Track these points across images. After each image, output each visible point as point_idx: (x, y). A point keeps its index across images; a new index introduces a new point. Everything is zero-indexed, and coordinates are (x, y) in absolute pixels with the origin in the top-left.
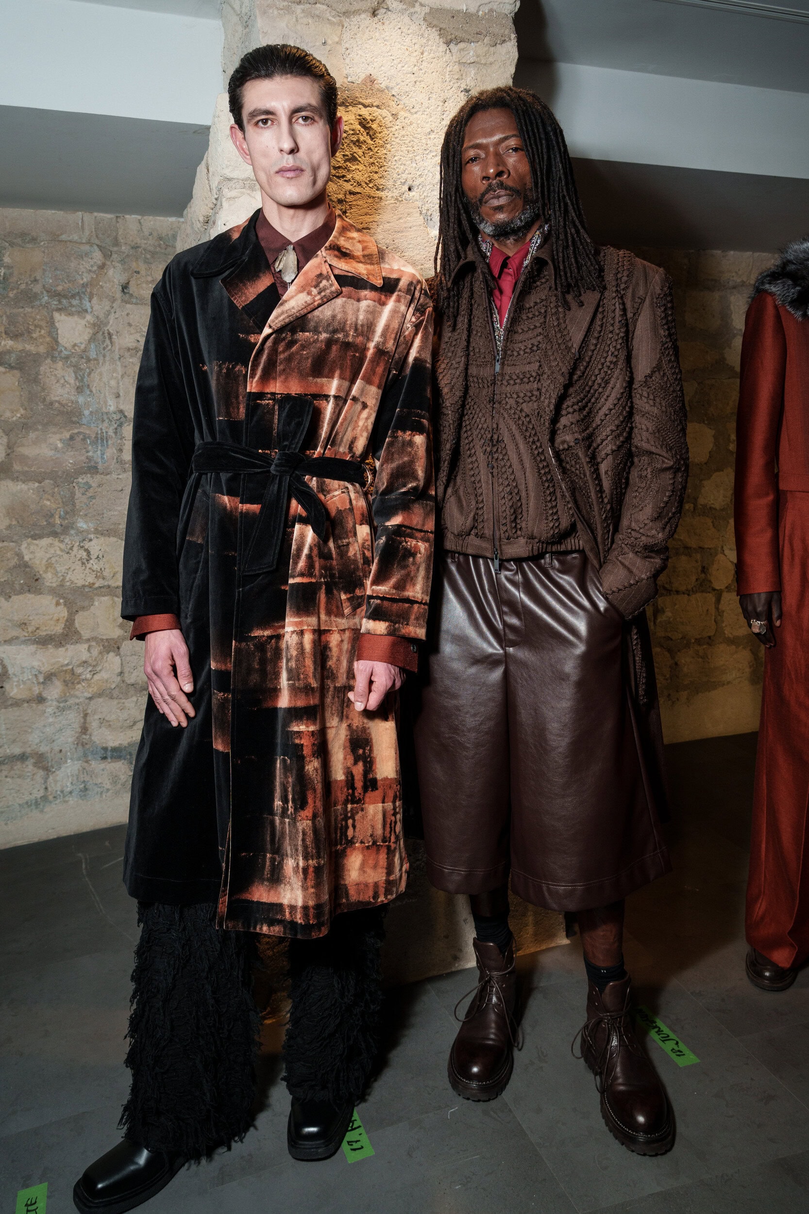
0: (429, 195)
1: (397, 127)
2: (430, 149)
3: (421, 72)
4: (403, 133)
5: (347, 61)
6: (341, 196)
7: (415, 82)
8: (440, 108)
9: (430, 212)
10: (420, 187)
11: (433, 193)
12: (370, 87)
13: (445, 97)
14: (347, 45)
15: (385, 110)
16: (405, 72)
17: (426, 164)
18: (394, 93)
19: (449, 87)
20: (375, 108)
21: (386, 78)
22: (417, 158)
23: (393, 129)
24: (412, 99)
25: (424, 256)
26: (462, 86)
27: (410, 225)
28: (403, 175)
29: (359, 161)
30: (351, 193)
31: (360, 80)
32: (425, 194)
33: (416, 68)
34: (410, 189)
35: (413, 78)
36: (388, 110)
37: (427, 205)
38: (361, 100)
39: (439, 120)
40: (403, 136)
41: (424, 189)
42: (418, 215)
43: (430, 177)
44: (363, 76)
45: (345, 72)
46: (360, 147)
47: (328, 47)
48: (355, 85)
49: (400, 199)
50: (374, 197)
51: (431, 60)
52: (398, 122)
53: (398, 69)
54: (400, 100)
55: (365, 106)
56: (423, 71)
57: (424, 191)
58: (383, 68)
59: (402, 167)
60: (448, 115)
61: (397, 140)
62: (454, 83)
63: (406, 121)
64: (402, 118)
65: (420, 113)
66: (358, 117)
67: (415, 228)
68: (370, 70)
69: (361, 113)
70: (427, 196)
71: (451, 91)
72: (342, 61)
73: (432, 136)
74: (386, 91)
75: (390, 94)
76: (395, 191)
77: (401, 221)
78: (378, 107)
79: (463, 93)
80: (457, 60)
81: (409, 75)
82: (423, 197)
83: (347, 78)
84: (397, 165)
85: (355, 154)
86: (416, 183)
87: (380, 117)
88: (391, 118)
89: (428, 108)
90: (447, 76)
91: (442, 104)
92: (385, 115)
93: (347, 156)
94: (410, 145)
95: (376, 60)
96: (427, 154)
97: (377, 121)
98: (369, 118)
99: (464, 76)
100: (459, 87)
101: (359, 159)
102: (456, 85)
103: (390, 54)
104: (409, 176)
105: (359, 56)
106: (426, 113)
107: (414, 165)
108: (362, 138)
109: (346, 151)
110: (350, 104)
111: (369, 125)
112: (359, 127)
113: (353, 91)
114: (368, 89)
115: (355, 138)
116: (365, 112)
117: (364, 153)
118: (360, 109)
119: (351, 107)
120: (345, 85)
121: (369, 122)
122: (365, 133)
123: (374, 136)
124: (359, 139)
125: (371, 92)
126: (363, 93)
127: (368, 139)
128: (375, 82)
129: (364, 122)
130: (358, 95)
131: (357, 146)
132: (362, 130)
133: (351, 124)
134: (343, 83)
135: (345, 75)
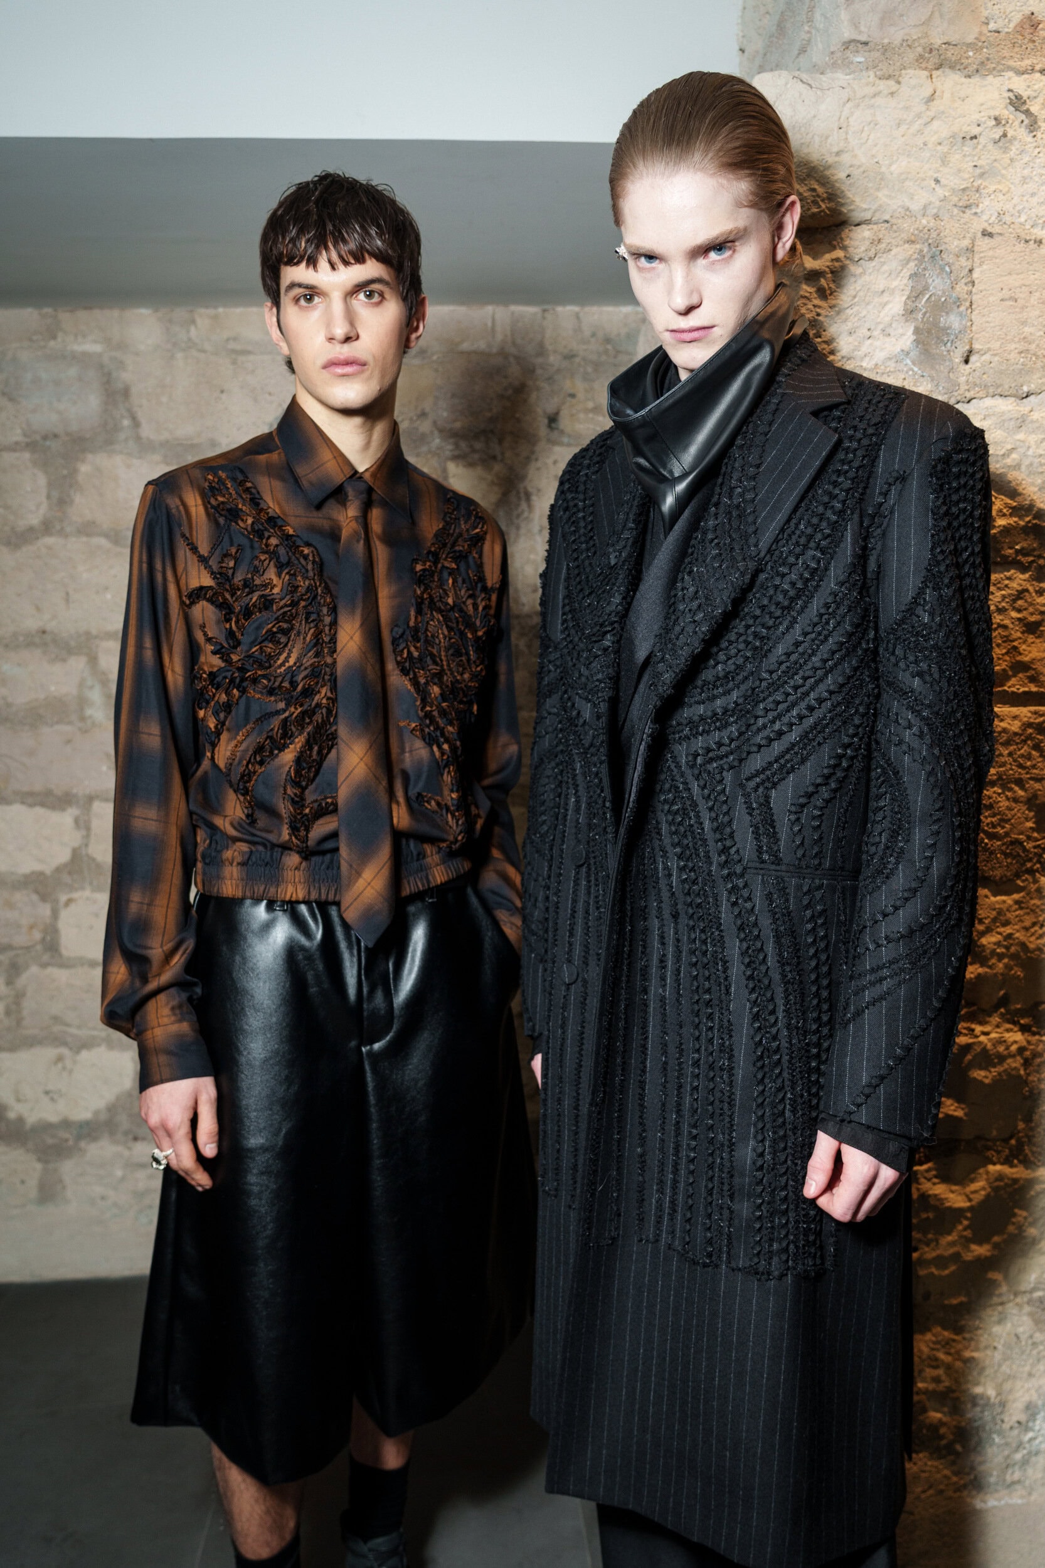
6: (966, 243)
12: (1028, 37)
20: (1038, 75)
29: (1003, 176)
30: (986, 234)
31: (1012, 25)
38: (1011, 63)
44: (1017, 18)
45: (986, 13)
48: (1002, 36)
50: (1027, 241)
55: (1020, 73)
66: (1007, 94)
69: (1011, 87)
83: (987, 24)
93: (981, 167)
97: (1040, 100)
98: (1025, 95)
101: (1004, 172)
108: (1010, 133)
109: (979, 158)
110: (991, 71)
111: (1024, 108)
112: (1007, 113)
113: (998, 48)
114: (1026, 41)
115: (997, 133)
116: (1019, 84)
117: (1011, 160)
118: (1009, 79)
119: (990, 78)
120: (983, 39)
121: (1025, 103)
122: (1017, 123)
123: (1033, 127)
124: (1005, 135)
125: (1031, 45)
126: (1017, 49)
127: (1022, 133)
128: (1041, 26)
129: (1018, 102)
130: (1007, 55)
131: (1001, 148)
132: (1011, 117)
133: (993, 108)
134: (981, 33)
135: (983, 20)
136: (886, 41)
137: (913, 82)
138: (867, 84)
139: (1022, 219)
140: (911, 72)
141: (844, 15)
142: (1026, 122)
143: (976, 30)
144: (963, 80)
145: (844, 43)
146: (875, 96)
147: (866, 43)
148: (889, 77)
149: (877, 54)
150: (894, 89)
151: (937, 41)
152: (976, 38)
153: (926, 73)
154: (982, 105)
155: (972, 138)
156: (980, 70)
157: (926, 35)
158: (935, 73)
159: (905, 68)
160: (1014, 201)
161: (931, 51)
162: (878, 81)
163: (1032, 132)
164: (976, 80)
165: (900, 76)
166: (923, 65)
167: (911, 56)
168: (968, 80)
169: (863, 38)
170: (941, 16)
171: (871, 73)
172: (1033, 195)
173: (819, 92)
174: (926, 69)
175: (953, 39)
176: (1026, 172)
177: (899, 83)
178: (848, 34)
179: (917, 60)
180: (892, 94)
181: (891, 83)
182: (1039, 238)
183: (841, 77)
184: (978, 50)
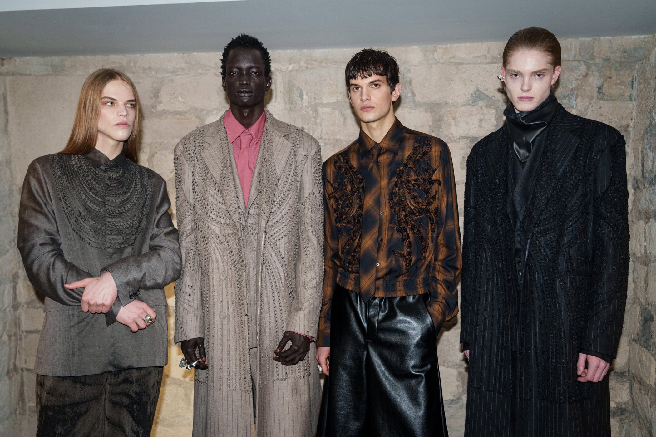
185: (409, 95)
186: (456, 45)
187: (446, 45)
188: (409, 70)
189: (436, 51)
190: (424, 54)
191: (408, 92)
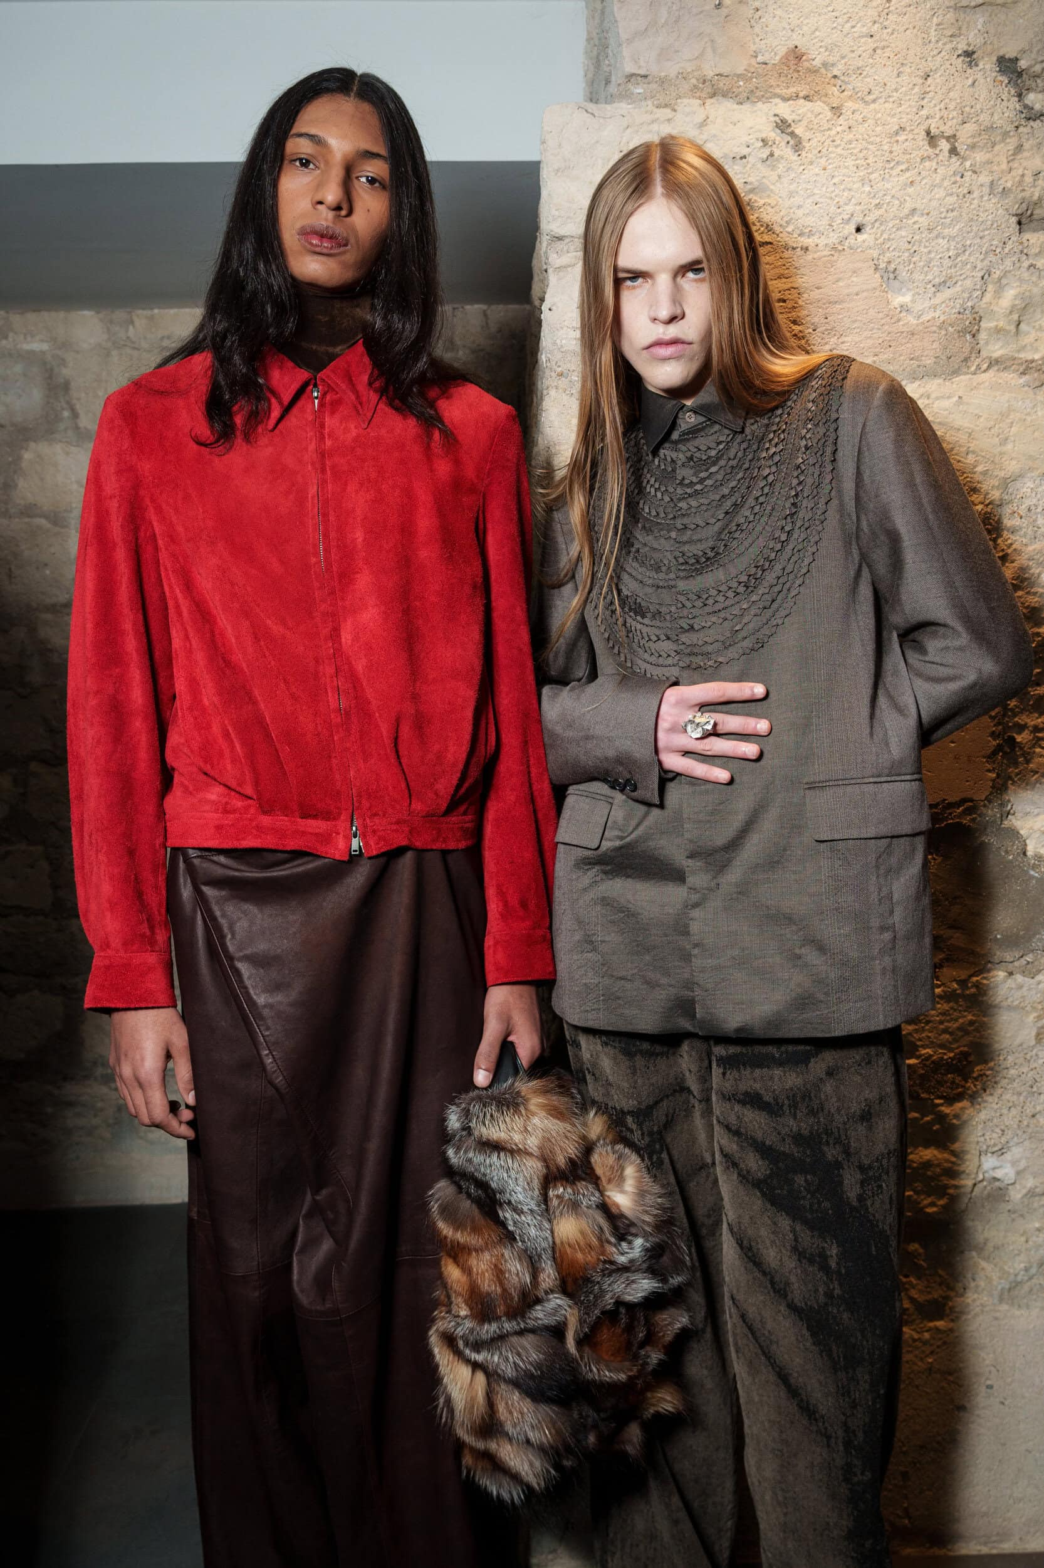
0: (892, 236)
1: (839, 129)
2: (897, 159)
3: (885, 31)
4: (851, 136)
5: (757, 30)
7: (874, 50)
8: (916, 89)
9: (893, 266)
10: (877, 225)
11: (899, 232)
12: (793, 67)
13: (927, 69)
14: (757, 4)
15: (819, 103)
16: (856, 35)
17: (888, 186)
18: (835, 73)
19: (935, 52)
20: (802, 101)
21: (822, 50)
22: (872, 177)
23: (833, 132)
24: (868, 80)
25: (880, 341)
26: (960, 46)
27: (856, 289)
28: (847, 208)
29: (772, 191)
31: (778, 58)
32: (885, 236)
33: (876, 25)
34: (858, 230)
35: (871, 43)
36: (824, 102)
37: (888, 255)
38: (778, 91)
39: (914, 110)
40: (850, 142)
41: (883, 228)
42: (872, 271)
43: (896, 207)
44: (782, 51)
45: (753, 48)
46: (773, 168)
47: (724, 11)
48: (769, 67)
49: (840, 248)
50: (794, 249)
51: (904, 10)
52: (841, 120)
53: (845, 31)
54: (846, 83)
55: (785, 99)
56: (889, 30)
57: (883, 231)
58: (817, 33)
59: (846, 194)
60: (932, 98)
61: (839, 150)
62: (944, 44)
63: (858, 116)
64: (849, 113)
65: (882, 101)
66: (773, 119)
67: (865, 294)
68: (796, 39)
69: (777, 112)
70: (889, 239)
71: (938, 58)
72: (749, 30)
73: (901, 138)
74: (823, 70)
75: (830, 75)
76: (832, 234)
77: (841, 284)
78: (806, 98)
79: (962, 58)
80: (952, 3)
81: (863, 40)
82: (881, 240)
83: (756, 57)
84: (837, 191)
85: (764, 180)
86: (870, 218)
87: (809, 115)
88: (829, 114)
89: (896, 90)
90: (933, 33)
91: (921, 81)
92: (820, 110)
93: (751, 183)
94: (861, 155)
95: (807, 21)
96: (892, 168)
97: (804, 123)
98: (789, 119)
99: (964, 31)
100: (955, 49)
101: (772, 187)
102: (949, 46)
103: (830, 9)
104: (858, 208)
105: (777, 18)
106: (891, 100)
107: (867, 189)
108: (777, 153)
109: (749, 176)
110: (759, 99)
111: (790, 130)
112: (773, 135)
113: (766, 78)
114: (791, 71)
115: (765, 153)
116: (785, 110)
117: (779, 177)
118: (776, 105)
119: (760, 103)
120: (753, 70)
121: (790, 125)
122: (783, 144)
123: (798, 147)
124: (772, 155)
125: (796, 75)
126: (783, 79)
127: (788, 152)
128: (804, 58)
129: (783, 126)
130: (773, 83)
131: (769, 166)
132: (778, 138)
133: (760, 131)
134: (750, 65)
135: (752, 53)
136: (663, 74)
137: (687, 109)
138: (646, 112)
139: (789, 229)
140: (686, 101)
141: (626, 52)
142: (792, 142)
143: (745, 62)
144: (736, 106)
145: (627, 77)
146: (653, 122)
147: (646, 76)
148: (666, 106)
149: (654, 86)
150: (670, 116)
151: (710, 73)
152: (745, 70)
153: (699, 101)
154: (751, 128)
155: (741, 158)
156: (750, 98)
157: (699, 68)
158: (709, 101)
159: (680, 97)
160: (781, 214)
161: (704, 82)
162: (655, 110)
163: (796, 151)
164: (746, 107)
165: (676, 104)
166: (698, 95)
167: (686, 87)
168: (741, 106)
169: (642, 72)
170: (714, 51)
171: (649, 103)
172: (799, 207)
173: (601, 120)
174: (700, 98)
175: (725, 70)
176: (792, 187)
177: (675, 111)
178: (630, 68)
179: (692, 90)
180: (669, 120)
181: (668, 111)
182: (805, 245)
183: (623, 107)
184: (748, 80)
185: (66, 414)
186: (172, 311)
187: (152, 309)
188: (63, 360)
189: (132, 322)
190: (108, 329)
191: (63, 409)
